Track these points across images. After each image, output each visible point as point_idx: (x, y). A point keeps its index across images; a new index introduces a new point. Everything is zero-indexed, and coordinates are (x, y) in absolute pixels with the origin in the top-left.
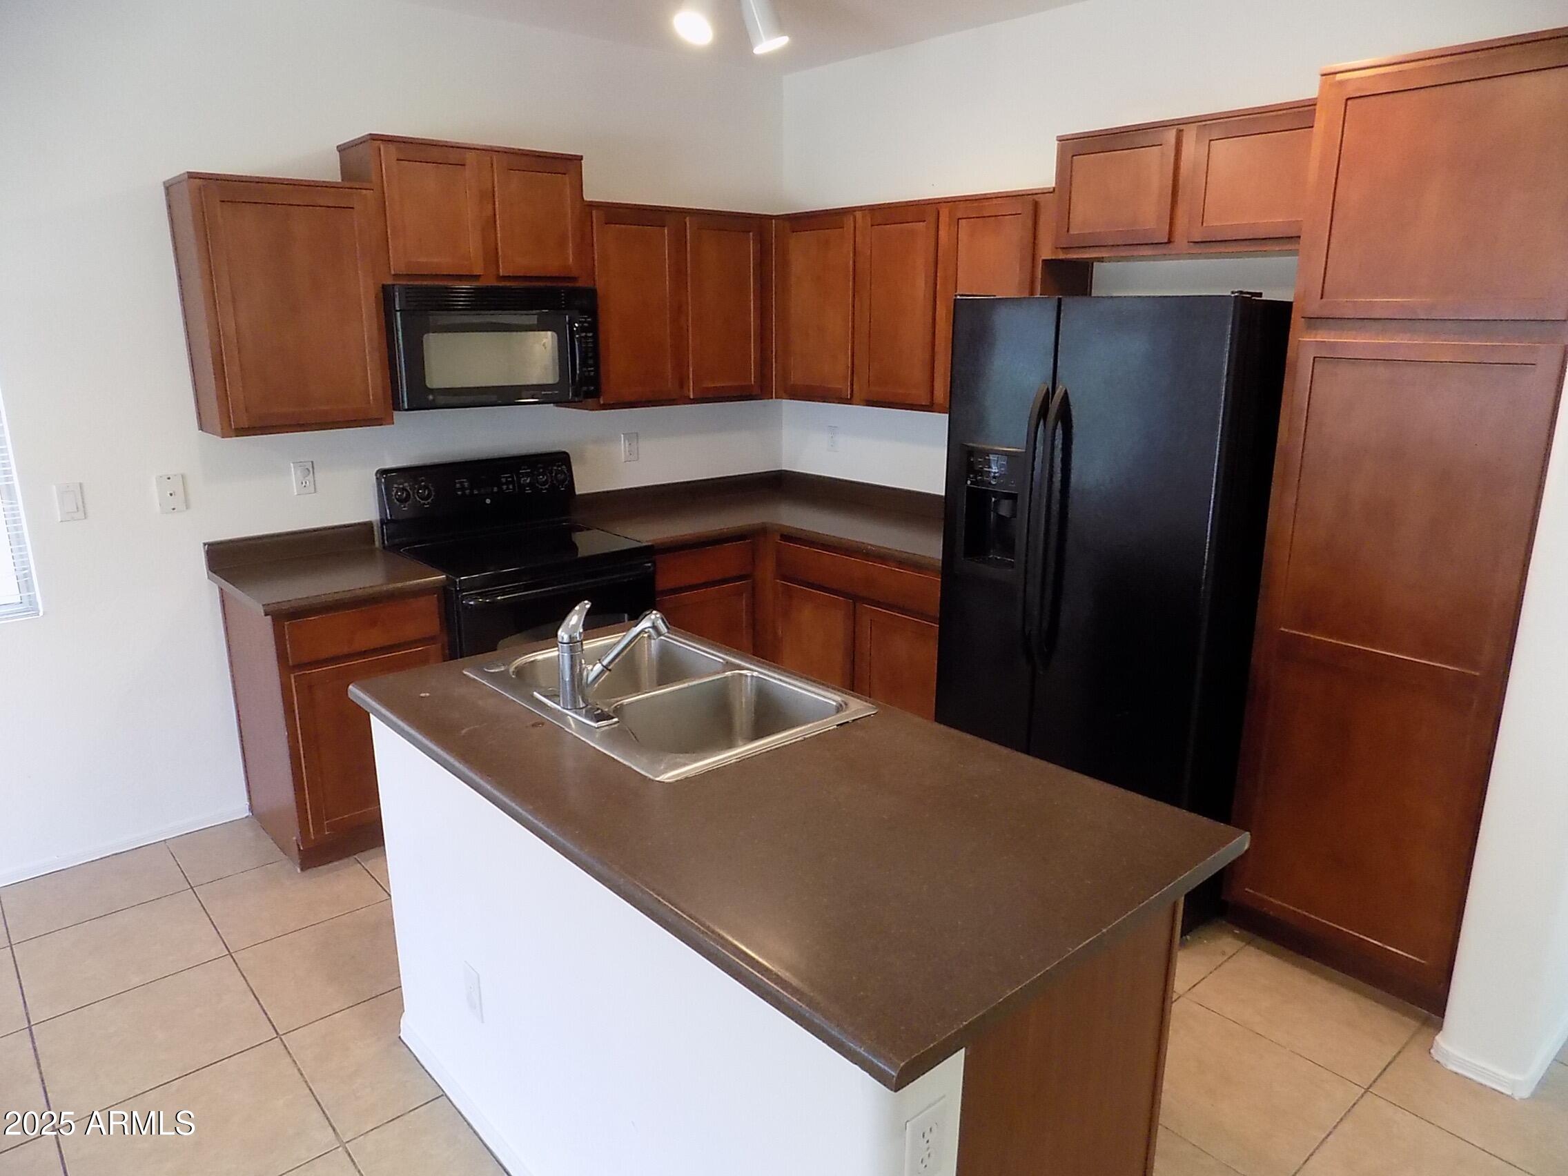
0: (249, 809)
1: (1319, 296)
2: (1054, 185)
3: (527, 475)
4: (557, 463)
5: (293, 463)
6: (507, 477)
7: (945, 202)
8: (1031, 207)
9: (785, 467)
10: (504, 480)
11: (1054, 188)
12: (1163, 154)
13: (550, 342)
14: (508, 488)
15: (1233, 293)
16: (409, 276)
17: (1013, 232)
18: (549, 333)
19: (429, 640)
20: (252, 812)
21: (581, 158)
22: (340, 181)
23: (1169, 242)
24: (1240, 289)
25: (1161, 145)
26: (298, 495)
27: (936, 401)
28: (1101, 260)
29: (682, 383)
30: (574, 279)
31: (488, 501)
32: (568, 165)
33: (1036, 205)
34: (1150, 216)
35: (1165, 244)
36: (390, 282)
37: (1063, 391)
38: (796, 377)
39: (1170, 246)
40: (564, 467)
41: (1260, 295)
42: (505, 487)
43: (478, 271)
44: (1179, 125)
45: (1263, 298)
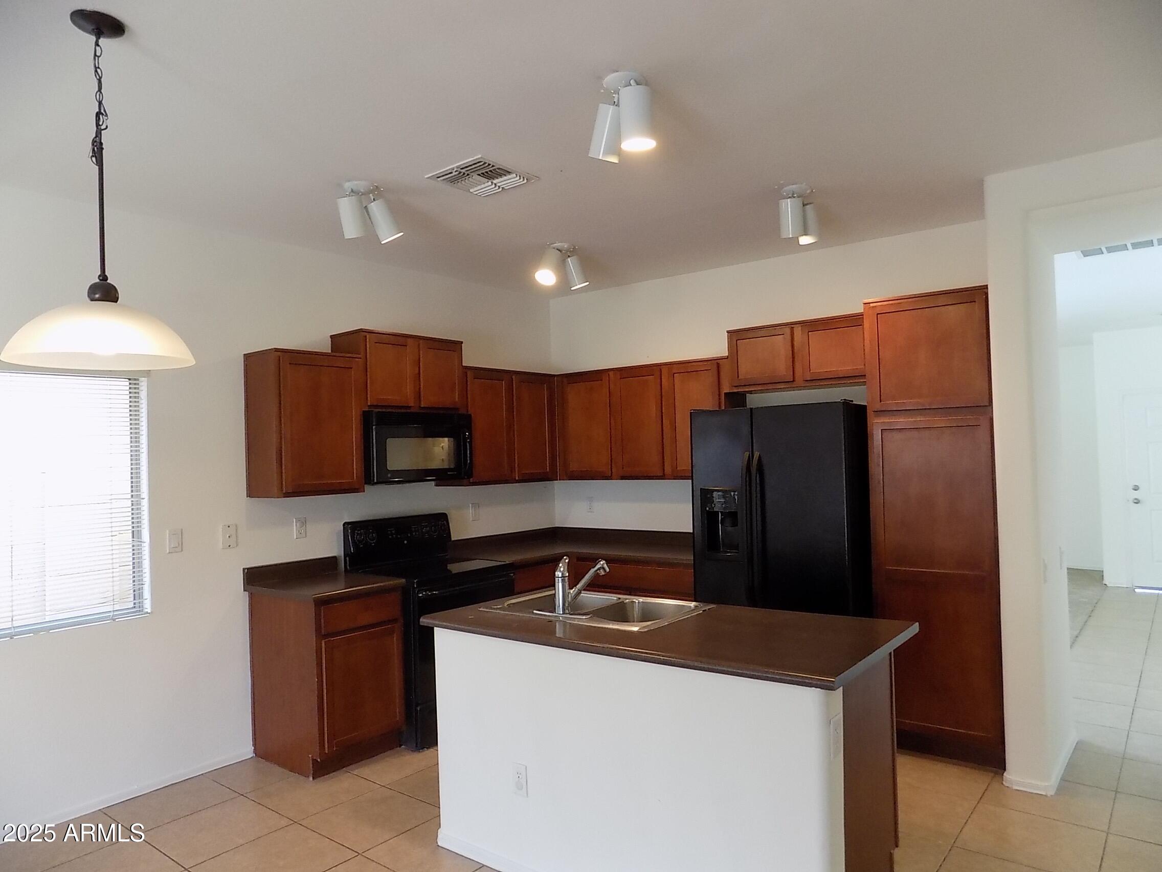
0: (254, 752)
1: (879, 401)
2: (727, 355)
3: (426, 527)
4: (440, 520)
5: (296, 519)
6: (415, 528)
7: (664, 365)
8: (715, 366)
9: (558, 524)
10: (413, 529)
11: (728, 356)
12: (784, 338)
13: (447, 447)
14: (416, 534)
15: (841, 400)
16: (377, 406)
17: (709, 378)
18: (446, 439)
19: (395, 621)
20: (255, 754)
21: (462, 342)
22: (330, 352)
23: (794, 381)
24: (845, 398)
25: (783, 334)
26: (297, 538)
27: (665, 474)
28: (751, 392)
29: (512, 470)
30: (457, 409)
31: (406, 542)
32: (454, 347)
33: (718, 365)
34: (781, 367)
35: (790, 383)
36: (367, 409)
37: (758, 455)
38: (574, 467)
39: (795, 382)
40: (445, 522)
41: (852, 401)
42: (414, 533)
43: (412, 404)
44: (791, 325)
45: (854, 403)
